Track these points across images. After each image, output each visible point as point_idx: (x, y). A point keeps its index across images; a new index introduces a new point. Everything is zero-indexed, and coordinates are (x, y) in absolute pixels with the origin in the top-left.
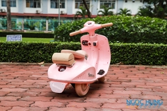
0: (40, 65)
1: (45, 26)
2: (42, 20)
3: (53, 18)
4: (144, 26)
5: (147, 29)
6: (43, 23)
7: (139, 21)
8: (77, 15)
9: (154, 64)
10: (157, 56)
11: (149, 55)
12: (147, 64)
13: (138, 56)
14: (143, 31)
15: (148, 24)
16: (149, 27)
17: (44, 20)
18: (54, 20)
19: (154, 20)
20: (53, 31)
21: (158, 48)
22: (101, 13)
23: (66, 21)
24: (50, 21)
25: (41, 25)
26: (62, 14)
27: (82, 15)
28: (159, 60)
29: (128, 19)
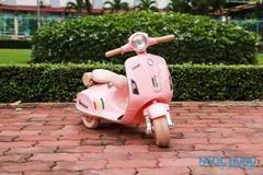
0: (14, 108)
1: (13, 27)
2: (6, 17)
3: (25, 12)
4: (184, 30)
5: (189, 35)
6: (8, 21)
7: (174, 21)
8: (67, 8)
9: (212, 99)
10: (217, 86)
11: (203, 85)
12: (200, 99)
13: (184, 86)
14: (182, 38)
15: (189, 26)
16: (192, 32)
17: (11, 17)
18: (29, 17)
19: (197, 19)
20: (27, 36)
21: (217, 72)
22: (108, 6)
23: (50, 19)
24: (20, 18)
25: (5, 24)
26: (42, 7)
27: (76, 8)
28: (220, 91)
29: (157, 18)
